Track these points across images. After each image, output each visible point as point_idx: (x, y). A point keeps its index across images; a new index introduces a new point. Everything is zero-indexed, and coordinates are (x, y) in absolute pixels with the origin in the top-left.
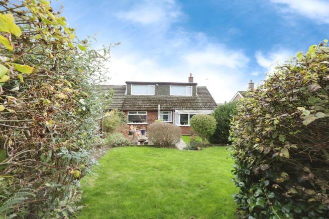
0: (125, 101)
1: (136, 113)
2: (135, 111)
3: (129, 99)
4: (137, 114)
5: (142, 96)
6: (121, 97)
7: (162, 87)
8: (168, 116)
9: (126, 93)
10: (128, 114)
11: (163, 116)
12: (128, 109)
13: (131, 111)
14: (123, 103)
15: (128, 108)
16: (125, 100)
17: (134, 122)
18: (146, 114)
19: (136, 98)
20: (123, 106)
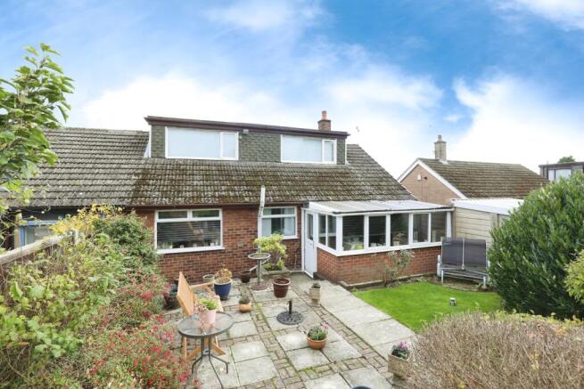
0: (145, 177)
1: (185, 215)
2: (181, 209)
3: (159, 172)
4: (190, 218)
5: (202, 162)
6: (130, 163)
7: (259, 137)
8: (286, 222)
9: (148, 153)
10: (157, 220)
11: (270, 223)
12: (156, 202)
13: (165, 211)
14: (138, 184)
15: (156, 198)
16: (145, 172)
17: (176, 245)
18: (220, 218)
19: (182, 169)
20: (137, 193)
